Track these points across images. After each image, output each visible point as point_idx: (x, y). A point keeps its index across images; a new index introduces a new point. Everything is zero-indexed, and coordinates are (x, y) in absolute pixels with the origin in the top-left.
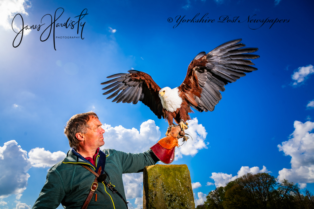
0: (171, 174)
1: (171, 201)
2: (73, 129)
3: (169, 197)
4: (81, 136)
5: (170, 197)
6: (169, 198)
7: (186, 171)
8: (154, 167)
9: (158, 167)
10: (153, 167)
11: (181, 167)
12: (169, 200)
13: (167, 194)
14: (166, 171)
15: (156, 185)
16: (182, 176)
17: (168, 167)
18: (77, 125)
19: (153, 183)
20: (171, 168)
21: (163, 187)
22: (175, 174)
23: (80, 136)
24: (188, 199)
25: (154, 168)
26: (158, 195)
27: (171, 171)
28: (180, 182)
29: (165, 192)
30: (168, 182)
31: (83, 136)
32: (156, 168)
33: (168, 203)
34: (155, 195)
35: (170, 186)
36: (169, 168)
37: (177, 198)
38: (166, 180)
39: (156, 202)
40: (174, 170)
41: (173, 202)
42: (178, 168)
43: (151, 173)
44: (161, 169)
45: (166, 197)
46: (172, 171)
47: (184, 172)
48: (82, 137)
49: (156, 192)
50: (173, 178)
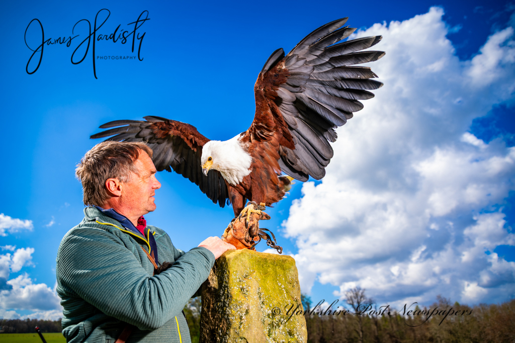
0: (270, 272)
1: (273, 326)
2: (102, 169)
3: (269, 317)
4: (117, 186)
5: (271, 317)
6: (270, 320)
7: (293, 268)
8: (242, 253)
9: (248, 256)
10: (240, 255)
11: (286, 261)
12: (269, 324)
13: (266, 311)
14: (261, 264)
15: (247, 291)
16: (286, 277)
17: (265, 257)
18: (113, 163)
19: (241, 286)
20: (269, 259)
21: (260, 297)
22: (276, 272)
23: (115, 185)
24: (298, 324)
25: (241, 257)
26: (251, 313)
27: (269, 266)
28: (284, 288)
29: (264, 306)
30: (266, 287)
31: (121, 188)
32: (245, 257)
33: (268, 330)
34: (247, 312)
35: (270, 296)
36: (266, 259)
37: (282, 319)
38: (264, 282)
39: (249, 327)
40: (274, 263)
41: (276, 327)
42: (281, 262)
43: (236, 265)
44: (253, 260)
45: (265, 317)
46: (271, 265)
47: (289, 271)
48: (118, 189)
49: (248, 307)
50: (273, 280)
